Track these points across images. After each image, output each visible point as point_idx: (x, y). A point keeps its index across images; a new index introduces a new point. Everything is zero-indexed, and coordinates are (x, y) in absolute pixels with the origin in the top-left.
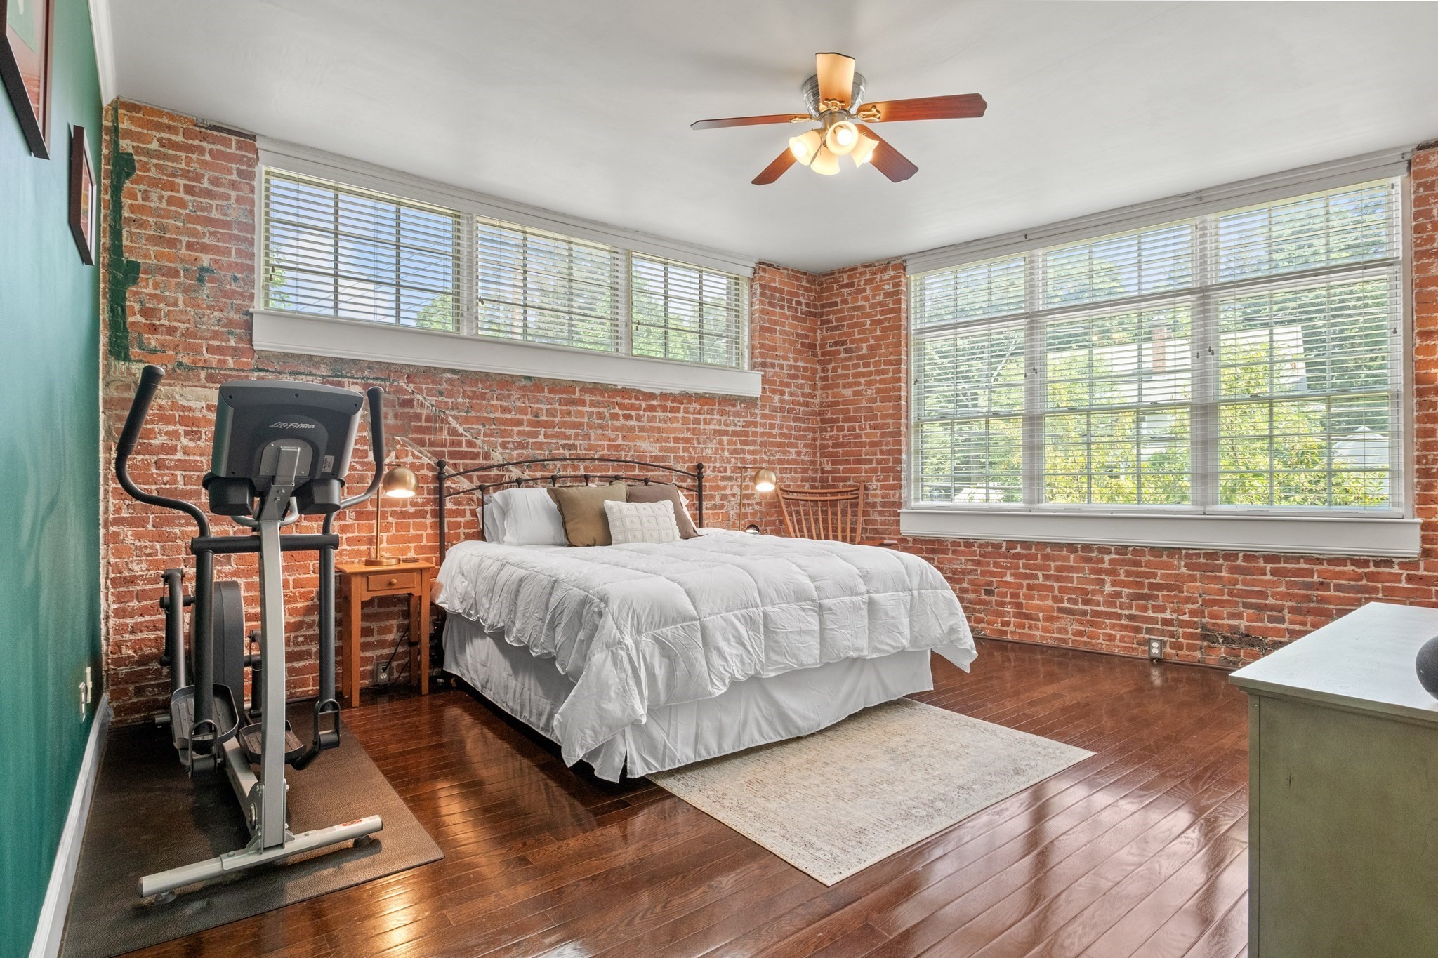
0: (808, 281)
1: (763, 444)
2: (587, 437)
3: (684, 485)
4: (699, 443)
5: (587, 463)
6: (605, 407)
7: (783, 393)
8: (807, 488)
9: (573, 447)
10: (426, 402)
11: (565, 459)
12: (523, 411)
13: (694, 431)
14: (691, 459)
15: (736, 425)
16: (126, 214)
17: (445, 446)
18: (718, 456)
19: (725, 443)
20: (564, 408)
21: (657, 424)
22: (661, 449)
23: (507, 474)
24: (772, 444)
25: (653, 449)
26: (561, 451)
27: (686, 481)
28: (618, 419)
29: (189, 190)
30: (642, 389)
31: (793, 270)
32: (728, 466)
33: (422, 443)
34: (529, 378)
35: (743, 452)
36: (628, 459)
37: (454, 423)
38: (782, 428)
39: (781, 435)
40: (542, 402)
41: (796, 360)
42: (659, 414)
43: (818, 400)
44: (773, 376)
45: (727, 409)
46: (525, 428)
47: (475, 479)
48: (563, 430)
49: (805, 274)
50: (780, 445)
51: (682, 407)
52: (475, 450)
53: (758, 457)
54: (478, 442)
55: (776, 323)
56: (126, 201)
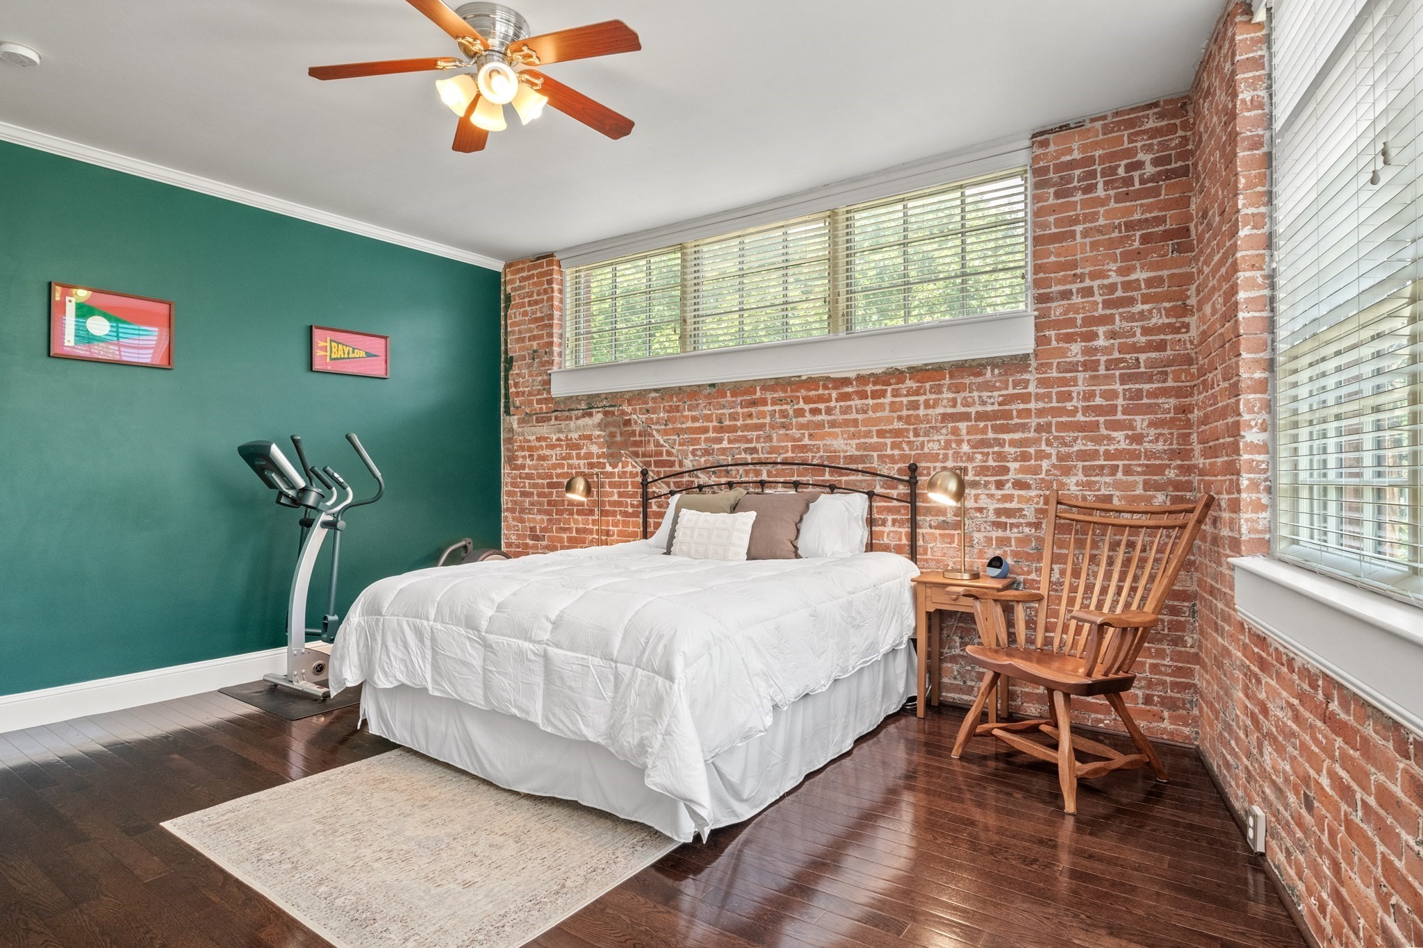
0: (1161, 116)
1: (1039, 429)
2: (769, 438)
3: (894, 493)
4: (916, 435)
5: (769, 467)
6: (787, 404)
7: (1093, 336)
8: (1160, 499)
9: (754, 450)
10: (639, 418)
11: (747, 464)
12: (708, 418)
13: (908, 420)
14: (903, 458)
15: (984, 403)
16: (509, 329)
17: (651, 456)
18: (950, 452)
19: (964, 432)
20: (746, 410)
21: (854, 416)
22: (859, 447)
23: (696, 480)
24: (1062, 427)
25: (849, 448)
26: (743, 455)
27: (896, 488)
28: (803, 416)
29: (530, 304)
30: (832, 376)
31: (1117, 114)
32: (970, 466)
33: (636, 454)
34: (713, 385)
35: (1001, 443)
36: (815, 462)
37: (658, 437)
38: (1089, 396)
39: (1086, 410)
40: (724, 407)
41: (1121, 272)
42: (856, 402)
43: (1194, 333)
44: (1066, 312)
45: (967, 381)
46: (711, 434)
47: (672, 485)
48: (746, 433)
49: (1156, 105)
50: (1081, 427)
51: (889, 389)
52: (672, 459)
53: (1032, 450)
54: (674, 451)
55: (1075, 221)
56: (509, 322)
